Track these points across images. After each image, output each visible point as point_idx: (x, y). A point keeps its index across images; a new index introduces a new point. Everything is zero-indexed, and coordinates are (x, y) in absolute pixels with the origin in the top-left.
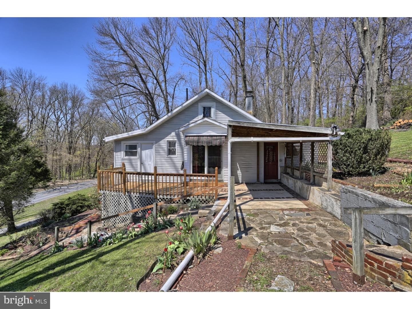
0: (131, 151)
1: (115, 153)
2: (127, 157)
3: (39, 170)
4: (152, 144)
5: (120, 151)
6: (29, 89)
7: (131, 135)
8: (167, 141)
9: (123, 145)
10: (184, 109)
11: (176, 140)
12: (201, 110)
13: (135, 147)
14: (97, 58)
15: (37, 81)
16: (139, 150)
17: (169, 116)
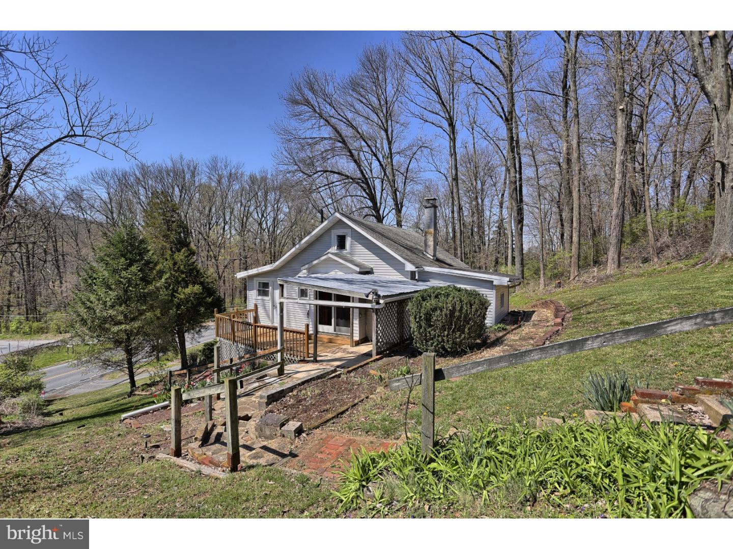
0: (263, 290)
1: (247, 291)
2: (260, 297)
3: (209, 300)
5: (253, 289)
6: (225, 181)
7: (260, 271)
9: (256, 282)
10: (314, 238)
12: (335, 240)
13: (266, 285)
14: (288, 136)
15: (233, 171)
16: (270, 289)
17: (296, 249)
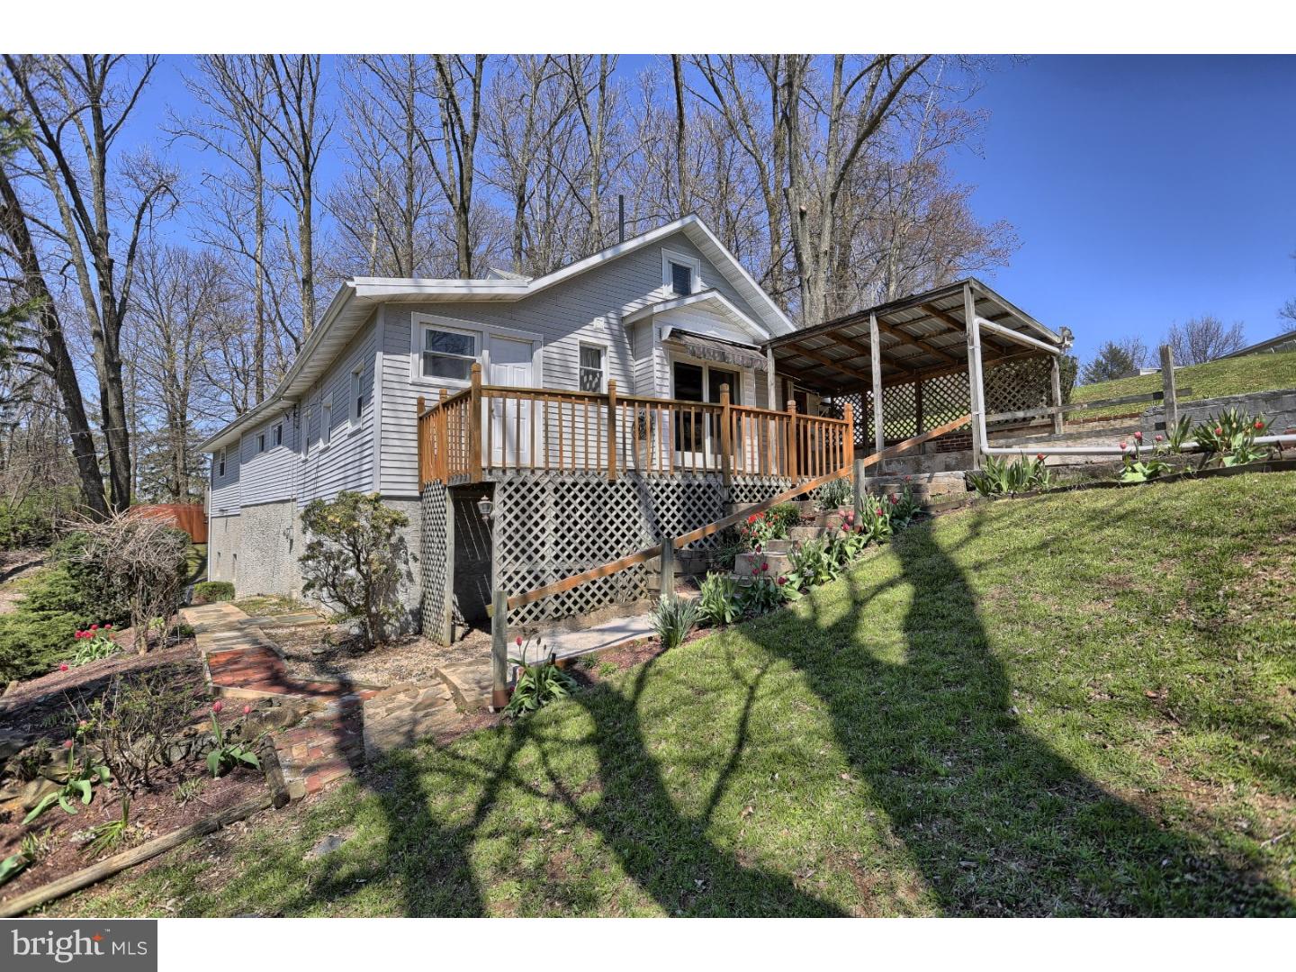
1: (379, 355)
2: (433, 380)
4: (532, 346)
5: (406, 350)
8: (581, 342)
9: (419, 327)
11: (608, 343)
12: (668, 273)
16: (484, 357)
